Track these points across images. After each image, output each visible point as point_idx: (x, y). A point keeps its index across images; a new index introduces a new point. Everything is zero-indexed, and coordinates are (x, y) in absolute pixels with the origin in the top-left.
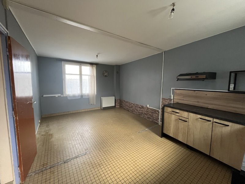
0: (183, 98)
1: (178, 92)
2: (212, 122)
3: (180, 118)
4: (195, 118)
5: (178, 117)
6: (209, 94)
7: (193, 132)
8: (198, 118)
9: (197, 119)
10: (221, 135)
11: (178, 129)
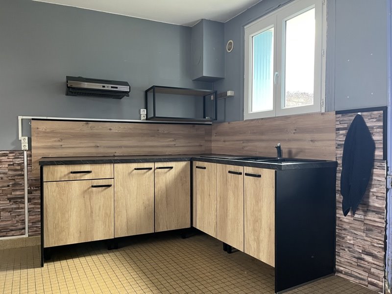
0: (60, 143)
1: (43, 126)
2: (153, 169)
3: (95, 183)
4: (127, 172)
5: (91, 183)
6: (116, 128)
7: (124, 205)
8: (133, 170)
9: (130, 174)
10: (166, 188)
11: (92, 212)
